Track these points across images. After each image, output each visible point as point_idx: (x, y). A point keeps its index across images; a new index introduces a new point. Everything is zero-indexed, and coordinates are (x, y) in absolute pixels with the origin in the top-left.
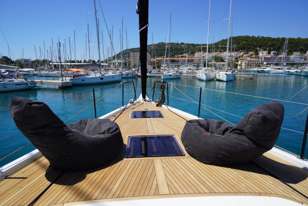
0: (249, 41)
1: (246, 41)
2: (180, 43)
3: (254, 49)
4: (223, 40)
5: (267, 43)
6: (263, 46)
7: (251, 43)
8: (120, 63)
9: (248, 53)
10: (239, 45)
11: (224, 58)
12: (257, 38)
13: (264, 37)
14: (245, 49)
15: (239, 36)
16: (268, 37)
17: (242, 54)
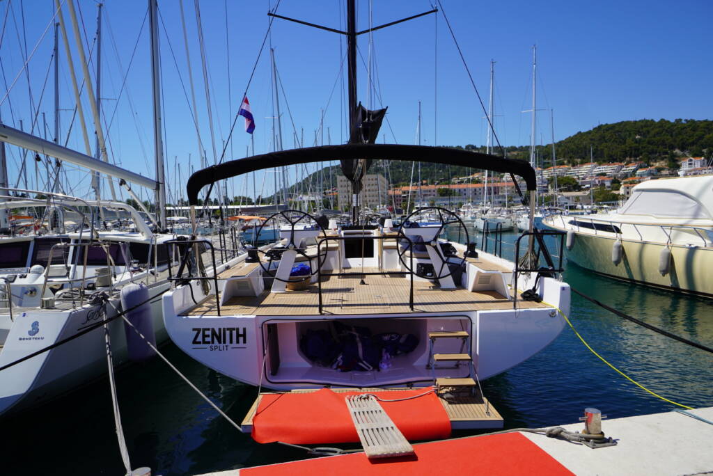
0: (652, 133)
1: (644, 135)
2: (464, 147)
3: (667, 153)
4: (580, 133)
5: (701, 137)
6: (693, 144)
7: (658, 138)
8: (313, 202)
9: (649, 165)
10: (623, 146)
11: (580, 181)
12: (673, 125)
13: (693, 121)
14: (641, 154)
15: (622, 122)
16: (706, 121)
17: (632, 167)
